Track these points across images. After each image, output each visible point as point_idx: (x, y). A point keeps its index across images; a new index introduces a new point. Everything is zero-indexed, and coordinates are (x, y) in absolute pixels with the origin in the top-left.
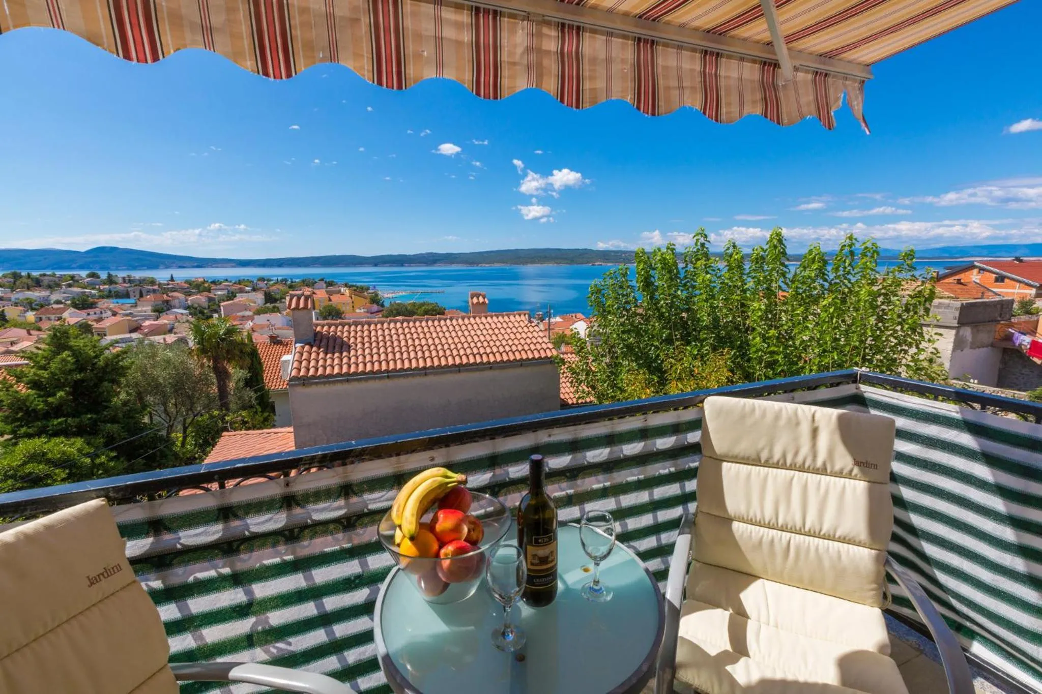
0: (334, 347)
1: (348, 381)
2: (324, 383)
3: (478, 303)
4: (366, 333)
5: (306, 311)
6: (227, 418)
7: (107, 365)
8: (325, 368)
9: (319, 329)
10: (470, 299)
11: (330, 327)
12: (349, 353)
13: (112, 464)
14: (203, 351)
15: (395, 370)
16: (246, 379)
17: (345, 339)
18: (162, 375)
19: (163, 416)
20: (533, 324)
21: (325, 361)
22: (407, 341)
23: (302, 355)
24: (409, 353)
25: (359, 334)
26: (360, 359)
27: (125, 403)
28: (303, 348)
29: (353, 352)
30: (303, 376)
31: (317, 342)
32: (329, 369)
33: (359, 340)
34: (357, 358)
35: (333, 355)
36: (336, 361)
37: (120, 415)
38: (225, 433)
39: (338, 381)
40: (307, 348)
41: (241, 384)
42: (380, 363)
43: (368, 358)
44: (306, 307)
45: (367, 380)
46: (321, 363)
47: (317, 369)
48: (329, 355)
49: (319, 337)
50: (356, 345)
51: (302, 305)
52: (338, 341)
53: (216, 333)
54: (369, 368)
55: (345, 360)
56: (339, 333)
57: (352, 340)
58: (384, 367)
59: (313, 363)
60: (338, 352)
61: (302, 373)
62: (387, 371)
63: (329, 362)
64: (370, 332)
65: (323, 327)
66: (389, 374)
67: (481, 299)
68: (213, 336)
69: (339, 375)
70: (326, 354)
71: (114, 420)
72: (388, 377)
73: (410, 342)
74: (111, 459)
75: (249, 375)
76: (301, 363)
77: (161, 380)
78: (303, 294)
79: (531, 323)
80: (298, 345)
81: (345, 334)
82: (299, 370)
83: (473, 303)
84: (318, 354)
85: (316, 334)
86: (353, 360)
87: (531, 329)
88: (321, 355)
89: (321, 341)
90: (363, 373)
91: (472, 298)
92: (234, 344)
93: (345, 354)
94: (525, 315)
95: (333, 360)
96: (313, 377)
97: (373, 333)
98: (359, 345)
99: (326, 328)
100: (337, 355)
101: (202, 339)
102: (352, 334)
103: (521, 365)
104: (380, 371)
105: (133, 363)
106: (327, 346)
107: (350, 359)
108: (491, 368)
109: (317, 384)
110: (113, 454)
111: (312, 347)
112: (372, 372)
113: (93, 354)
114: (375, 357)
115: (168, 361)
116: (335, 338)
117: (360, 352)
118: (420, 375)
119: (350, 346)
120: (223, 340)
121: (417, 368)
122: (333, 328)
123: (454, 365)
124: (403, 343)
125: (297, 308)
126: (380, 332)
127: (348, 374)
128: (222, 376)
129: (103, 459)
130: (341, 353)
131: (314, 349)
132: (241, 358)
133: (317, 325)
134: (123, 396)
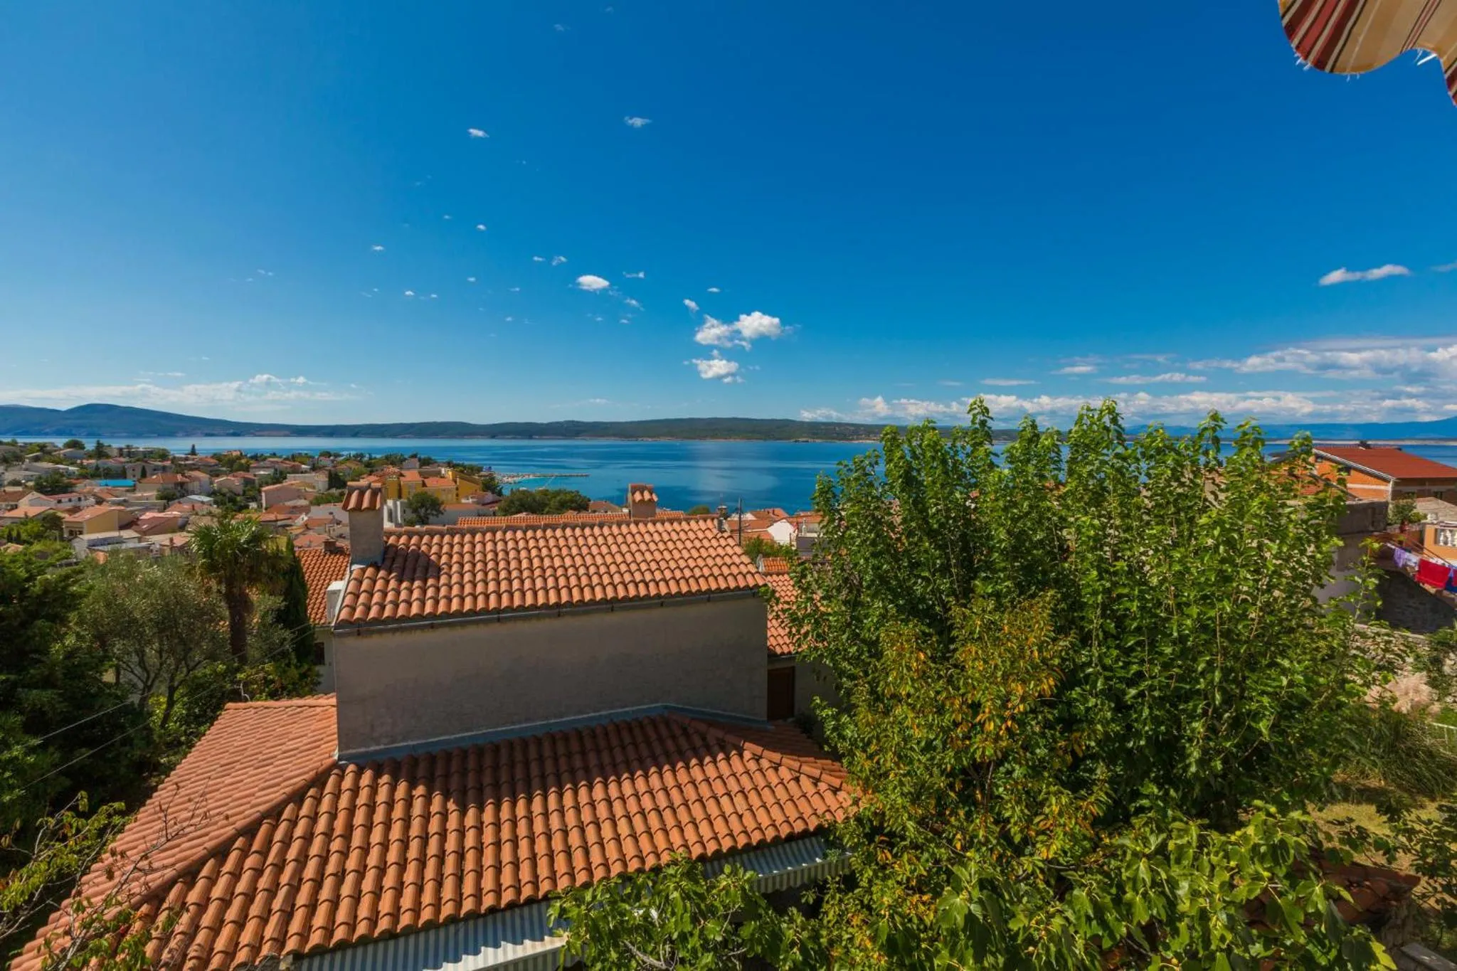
0: (414, 570)
1: (432, 626)
2: (394, 631)
3: (642, 501)
4: (467, 548)
5: (371, 513)
6: (240, 676)
7: (46, 592)
8: (396, 605)
9: (392, 540)
10: (630, 495)
11: (410, 538)
12: (438, 579)
13: (31, 759)
14: (211, 568)
15: (510, 609)
16: (279, 610)
17: (433, 557)
18: (139, 605)
19: (138, 670)
20: (726, 535)
21: (398, 593)
22: (531, 561)
23: (361, 582)
24: (533, 581)
25: (456, 548)
26: (455, 590)
27: (70, 654)
28: (364, 571)
29: (443, 579)
30: (358, 619)
31: (388, 563)
32: (402, 607)
33: (455, 558)
34: (450, 588)
35: (412, 584)
36: (416, 594)
37: (59, 673)
38: (229, 705)
39: (417, 628)
40: (370, 571)
41: (269, 619)
42: (487, 597)
43: (468, 589)
44: (372, 506)
45: (463, 624)
46: (390, 597)
47: (383, 607)
48: (404, 585)
49: (391, 554)
50: (450, 567)
51: (365, 504)
52: (422, 561)
53: (235, 540)
54: (468, 605)
55: (430, 593)
56: (424, 548)
57: (444, 559)
58: (493, 603)
59: (377, 597)
60: (419, 579)
61: (357, 615)
62: (498, 610)
63: (403, 595)
64: (474, 546)
65: (399, 537)
66: (498, 616)
67: (647, 496)
68: (229, 546)
69: (419, 617)
70: (400, 581)
71: (47, 683)
72: (499, 620)
73: (536, 562)
74: (31, 750)
75: (284, 603)
76: (357, 596)
77: (137, 615)
78: (369, 487)
79: (722, 532)
80: (355, 567)
81: (434, 549)
82: (354, 609)
83: (634, 501)
84: (387, 582)
85: (387, 548)
86: (443, 591)
87: (723, 542)
88: (392, 584)
89: (393, 560)
90: (459, 613)
91: (633, 494)
92: (262, 557)
93: (430, 582)
94: (713, 519)
95: (411, 592)
96: (376, 621)
97: (478, 547)
98: (455, 568)
99: (403, 539)
100: (417, 583)
101: (211, 550)
102: (445, 549)
103: (709, 600)
104: (486, 611)
105: (91, 588)
106: (404, 569)
107: (438, 589)
108: (662, 605)
109: (380, 632)
110: (36, 742)
111: (378, 569)
112: (473, 612)
113: (25, 575)
114: (480, 588)
115: (152, 585)
116: (417, 555)
117: (455, 579)
118: (549, 616)
119: (439, 569)
120: (243, 551)
121: (546, 606)
122: (415, 539)
123: (604, 601)
124: (525, 564)
125: (358, 508)
126: (489, 546)
127: (433, 616)
128: (239, 606)
129: (17, 751)
130: (425, 581)
131: (382, 573)
132: (271, 579)
133: (390, 534)
134: (70, 641)
